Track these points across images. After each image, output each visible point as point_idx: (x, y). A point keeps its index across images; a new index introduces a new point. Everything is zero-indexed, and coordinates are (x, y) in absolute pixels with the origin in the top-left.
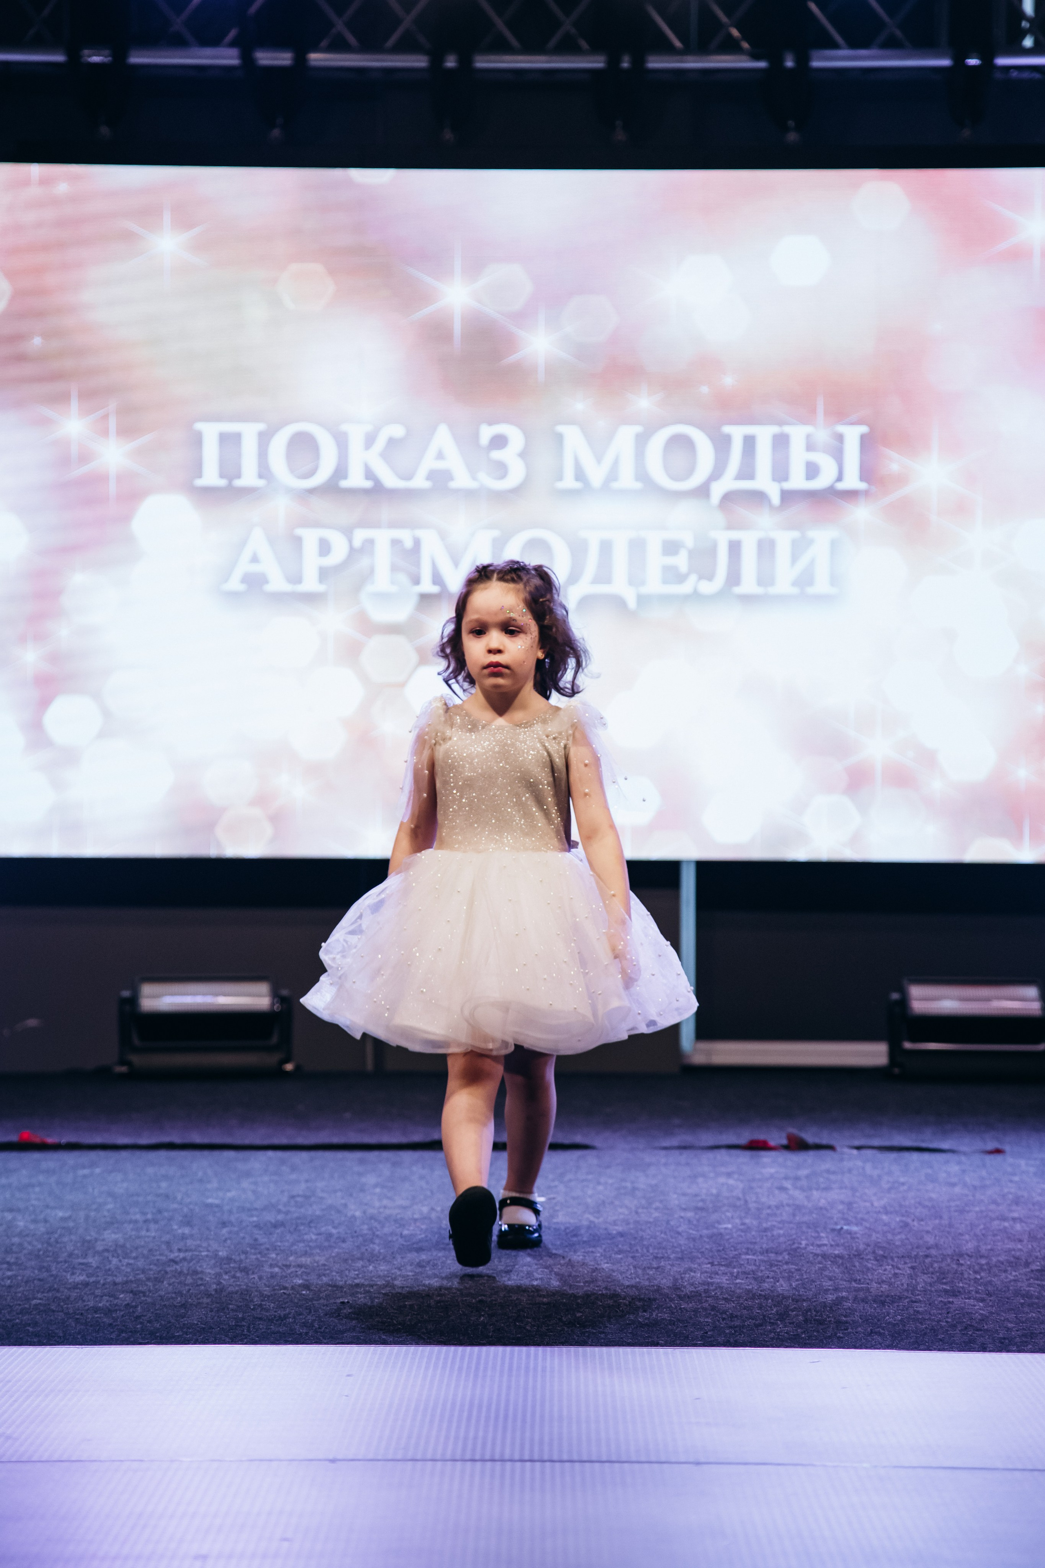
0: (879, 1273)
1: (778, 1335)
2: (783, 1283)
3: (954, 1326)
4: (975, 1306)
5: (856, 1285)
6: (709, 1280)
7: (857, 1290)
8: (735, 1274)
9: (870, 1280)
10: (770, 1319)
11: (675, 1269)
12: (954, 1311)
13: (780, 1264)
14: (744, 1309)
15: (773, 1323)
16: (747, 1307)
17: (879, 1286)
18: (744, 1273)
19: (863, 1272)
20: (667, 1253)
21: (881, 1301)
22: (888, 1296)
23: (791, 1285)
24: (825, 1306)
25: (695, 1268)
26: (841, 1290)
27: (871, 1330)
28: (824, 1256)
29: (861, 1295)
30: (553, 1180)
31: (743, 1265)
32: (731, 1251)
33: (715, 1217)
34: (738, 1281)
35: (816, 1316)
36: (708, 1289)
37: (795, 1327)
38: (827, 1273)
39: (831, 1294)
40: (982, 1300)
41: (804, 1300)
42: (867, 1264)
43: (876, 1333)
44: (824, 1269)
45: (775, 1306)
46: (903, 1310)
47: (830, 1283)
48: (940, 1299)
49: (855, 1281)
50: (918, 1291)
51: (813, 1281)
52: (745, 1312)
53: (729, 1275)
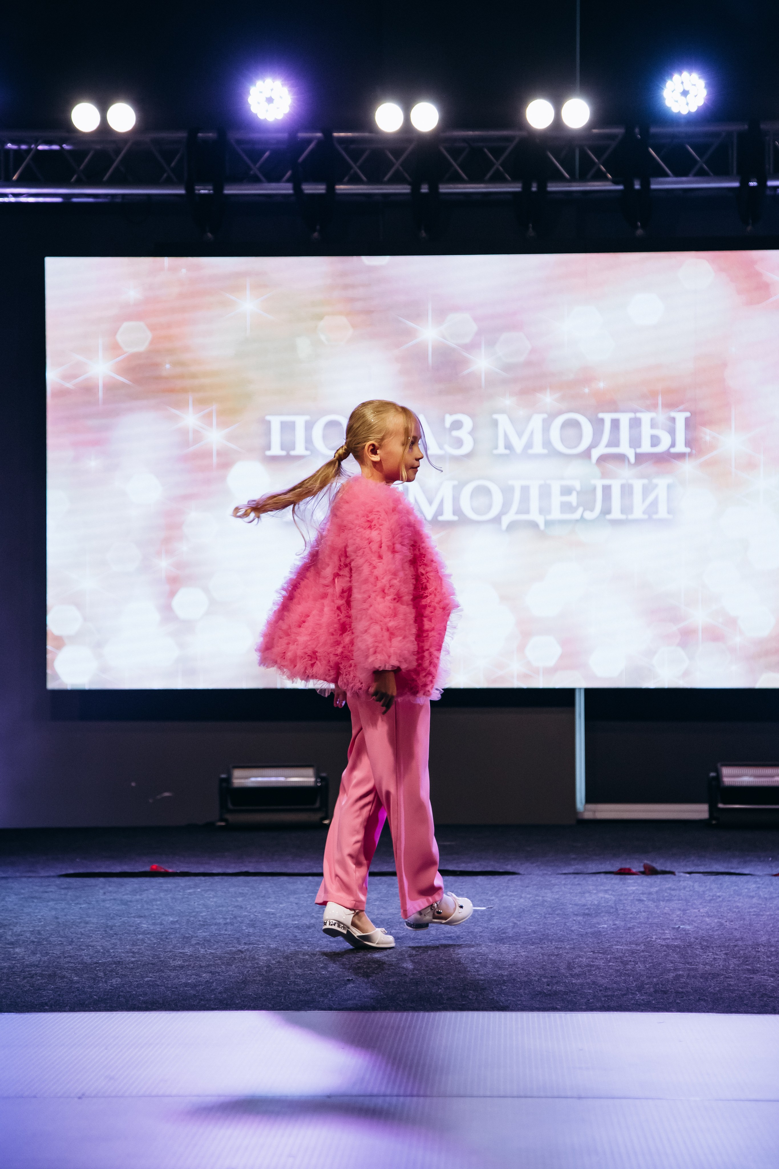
0: (704, 958)
1: (637, 1002)
2: (640, 965)
3: (754, 995)
4: (767, 980)
5: (689, 966)
6: (591, 963)
7: (689, 970)
8: (609, 959)
9: (698, 962)
10: (631, 990)
11: (569, 955)
12: (755, 984)
13: (639, 952)
14: (615, 983)
15: (633, 993)
16: (617, 982)
17: (704, 967)
18: (615, 958)
19: (693, 957)
20: (564, 944)
21: (705, 976)
22: (710, 974)
23: (646, 967)
24: (668, 981)
25: (582, 955)
26: (679, 970)
27: (699, 997)
28: (668, 946)
29: (692, 973)
30: (492, 896)
31: (614, 952)
32: (606, 943)
33: (595, 921)
34: (611, 964)
35: (662, 988)
36: (590, 970)
37: (648, 996)
38: (669, 958)
39: (672, 973)
40: (773, 976)
41: (654, 977)
42: (695, 951)
43: (702, 1000)
44: (667, 955)
45: (635, 981)
46: (720, 983)
47: (672, 965)
48: (744, 976)
49: (688, 963)
50: (730, 970)
51: (660, 964)
52: (615, 985)
53: (605, 960)
